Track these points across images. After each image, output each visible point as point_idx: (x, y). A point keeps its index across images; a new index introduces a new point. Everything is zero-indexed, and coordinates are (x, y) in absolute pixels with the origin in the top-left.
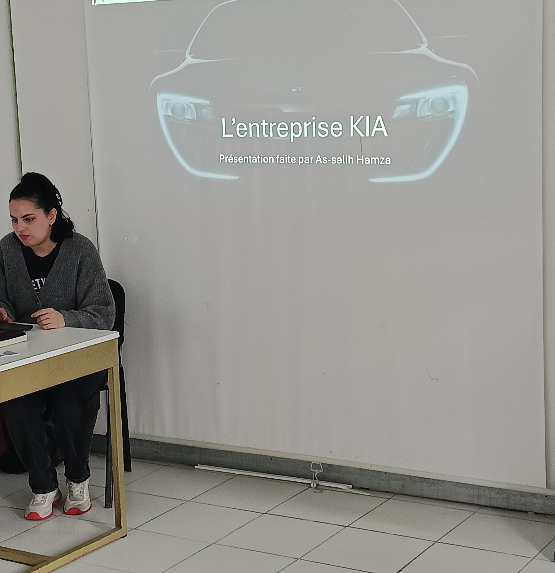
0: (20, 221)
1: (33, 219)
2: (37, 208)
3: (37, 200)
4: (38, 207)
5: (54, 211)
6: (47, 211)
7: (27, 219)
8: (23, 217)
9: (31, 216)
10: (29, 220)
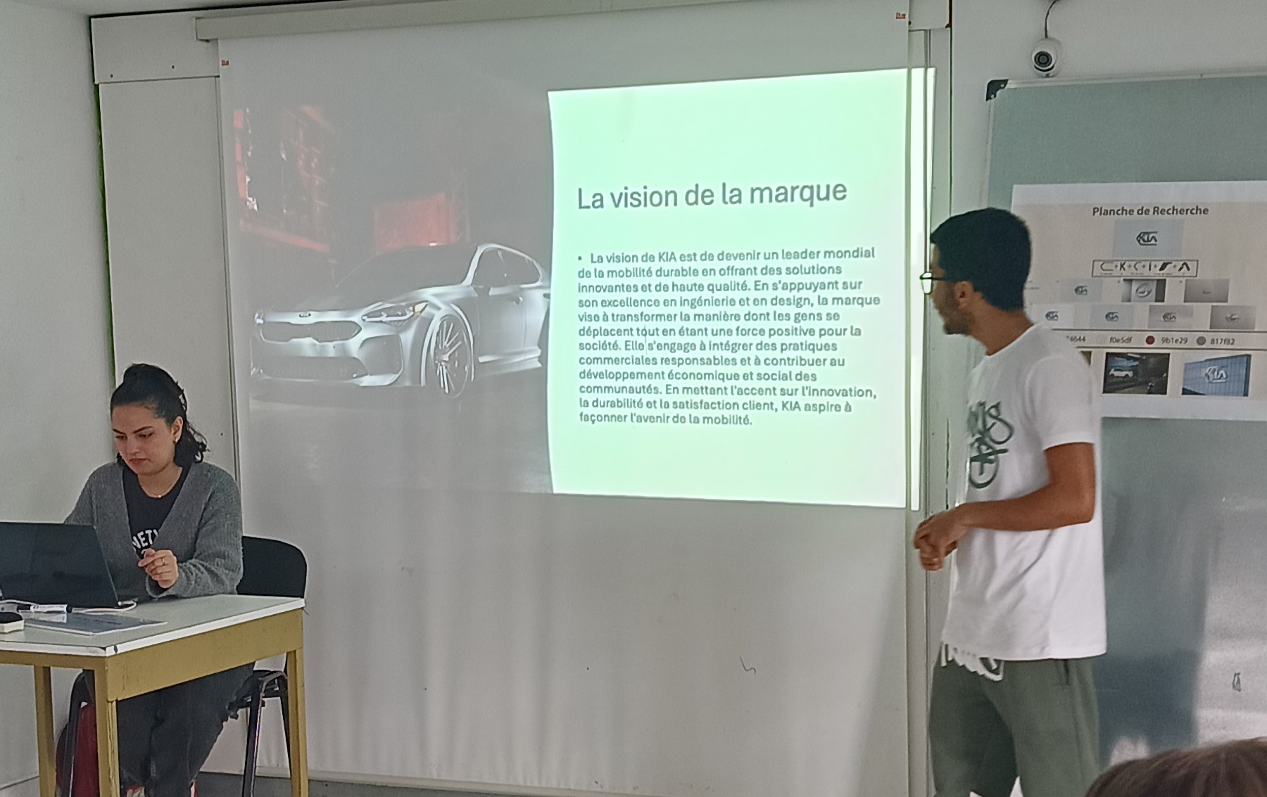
0: (131, 438)
1: (150, 435)
2: (156, 418)
3: (154, 406)
4: (156, 416)
5: (179, 421)
6: (170, 421)
7: (140, 436)
8: (135, 432)
9: (147, 430)
10: (145, 436)
